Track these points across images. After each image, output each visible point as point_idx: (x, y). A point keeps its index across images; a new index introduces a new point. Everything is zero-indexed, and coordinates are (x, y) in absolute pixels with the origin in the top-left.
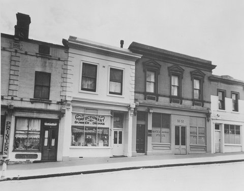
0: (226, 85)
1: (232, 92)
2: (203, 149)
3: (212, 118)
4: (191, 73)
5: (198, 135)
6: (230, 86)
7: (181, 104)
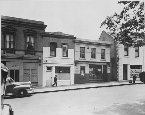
0: (57, 39)
1: (62, 43)
2: (36, 85)
3: (43, 63)
4: (24, 31)
5: (30, 75)
6: (61, 39)
7: (14, 54)
